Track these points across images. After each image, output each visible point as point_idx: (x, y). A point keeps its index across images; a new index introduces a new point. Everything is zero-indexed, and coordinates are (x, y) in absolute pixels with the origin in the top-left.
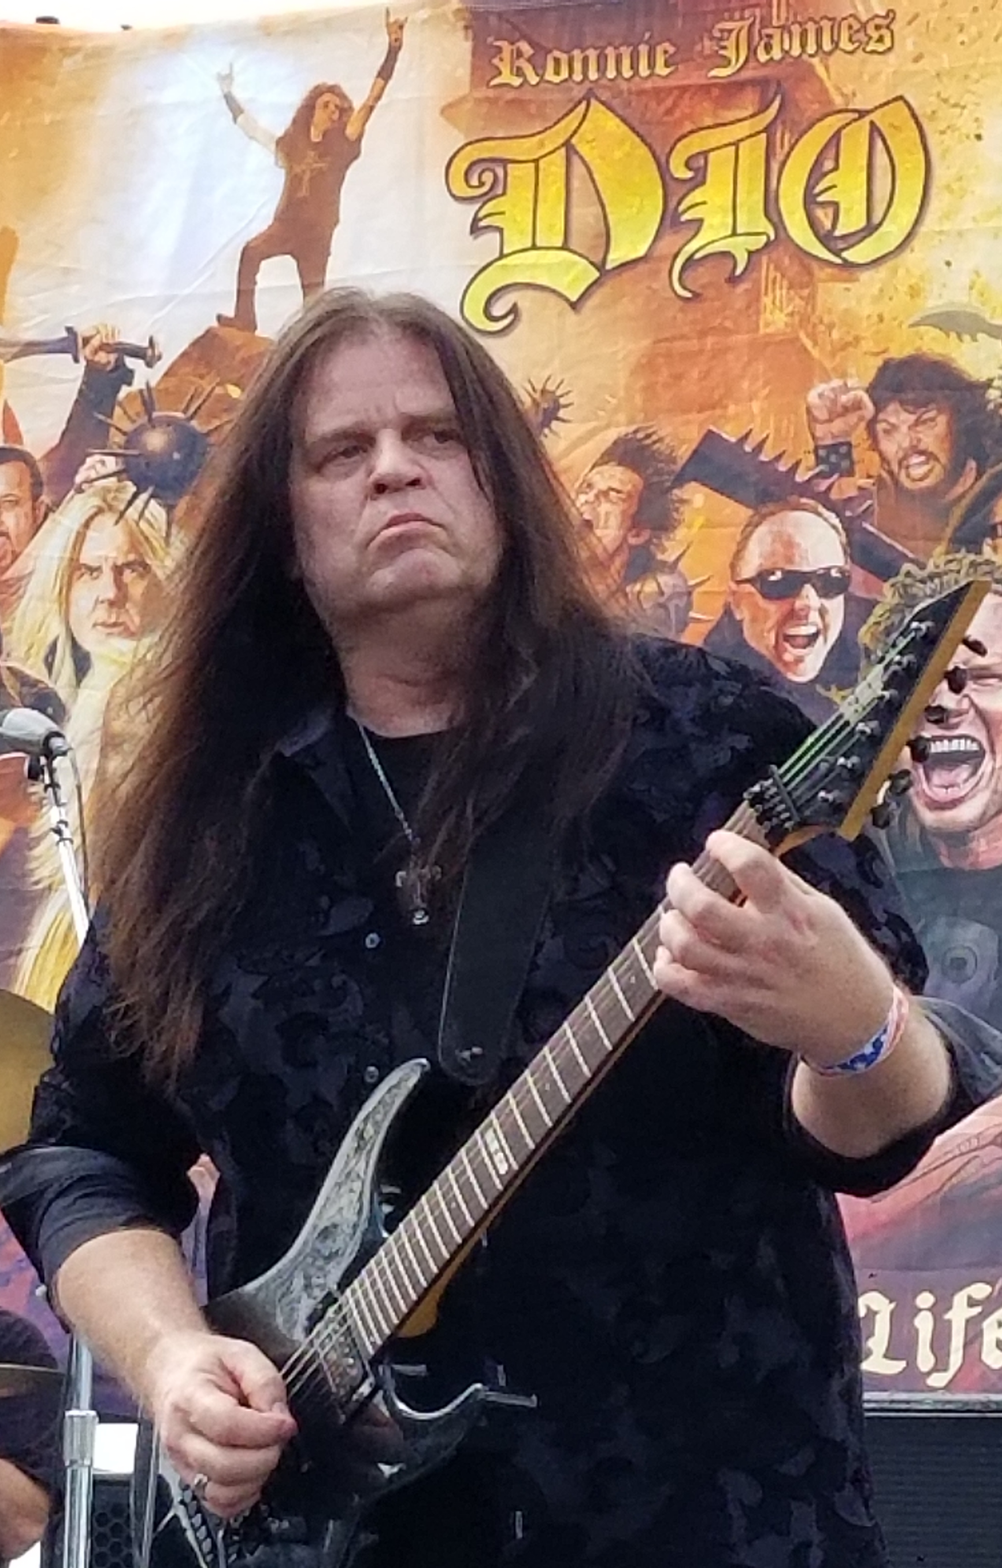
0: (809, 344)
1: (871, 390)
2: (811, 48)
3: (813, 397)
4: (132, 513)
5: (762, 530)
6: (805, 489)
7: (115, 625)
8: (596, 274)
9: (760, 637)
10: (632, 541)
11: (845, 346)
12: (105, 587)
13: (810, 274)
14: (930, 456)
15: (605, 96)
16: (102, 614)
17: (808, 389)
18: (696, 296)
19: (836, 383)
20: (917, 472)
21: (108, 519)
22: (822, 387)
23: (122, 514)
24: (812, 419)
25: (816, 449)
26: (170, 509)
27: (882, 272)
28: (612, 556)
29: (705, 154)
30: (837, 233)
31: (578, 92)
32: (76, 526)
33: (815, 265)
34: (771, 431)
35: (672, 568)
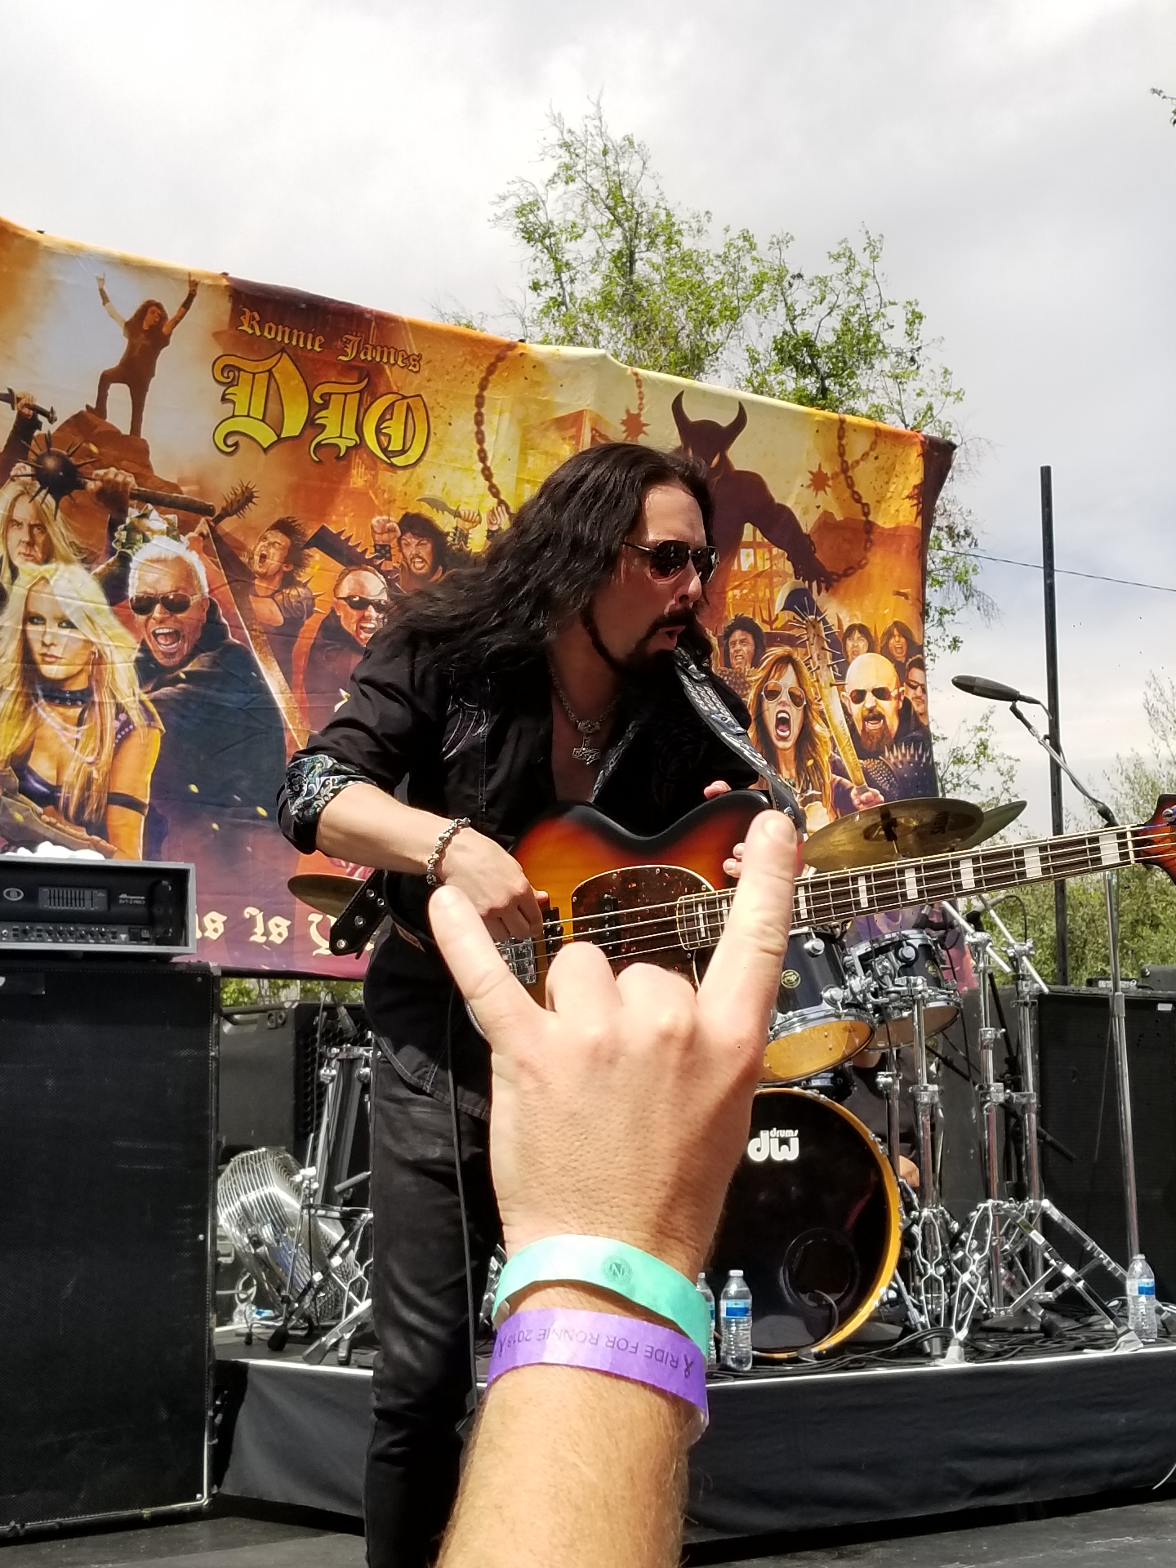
0: (373, 497)
1: (399, 524)
2: (385, 360)
3: (374, 521)
4: (38, 499)
5: (350, 577)
6: (370, 562)
7: (29, 555)
8: (275, 438)
9: (349, 626)
10: (285, 569)
11: (390, 502)
12: (23, 535)
13: (375, 464)
14: (424, 561)
15: (291, 353)
16: (22, 549)
17: (373, 516)
18: (320, 461)
19: (385, 517)
20: (419, 565)
21: (25, 499)
22: (378, 518)
23: (33, 498)
24: (374, 532)
25: (375, 546)
26: (57, 502)
27: (408, 472)
28: (275, 574)
29: (330, 394)
30: (390, 449)
31: (278, 347)
32: (10, 500)
33: (378, 462)
34: (354, 533)
35: (304, 586)
